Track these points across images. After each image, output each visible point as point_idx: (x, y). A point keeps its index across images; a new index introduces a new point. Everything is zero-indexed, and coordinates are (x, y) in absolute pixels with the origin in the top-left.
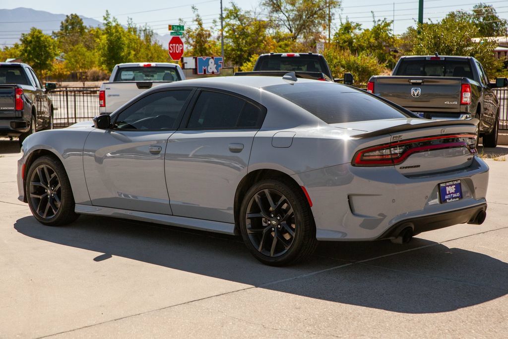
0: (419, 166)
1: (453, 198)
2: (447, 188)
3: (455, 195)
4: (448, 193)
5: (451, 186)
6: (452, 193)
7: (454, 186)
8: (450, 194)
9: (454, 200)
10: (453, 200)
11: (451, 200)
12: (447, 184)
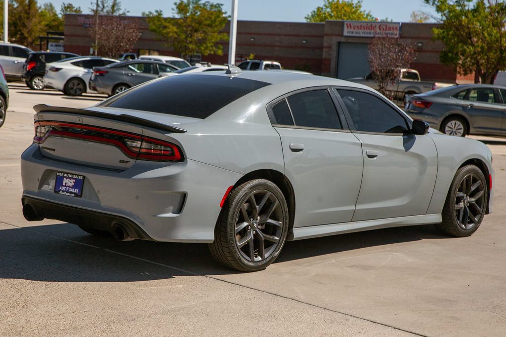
0: (54, 150)
1: (67, 192)
2: (65, 179)
3: (72, 190)
4: (64, 184)
5: (71, 179)
6: (69, 187)
7: (74, 181)
8: (65, 186)
9: (69, 194)
10: (67, 194)
11: (65, 193)
12: (65, 175)
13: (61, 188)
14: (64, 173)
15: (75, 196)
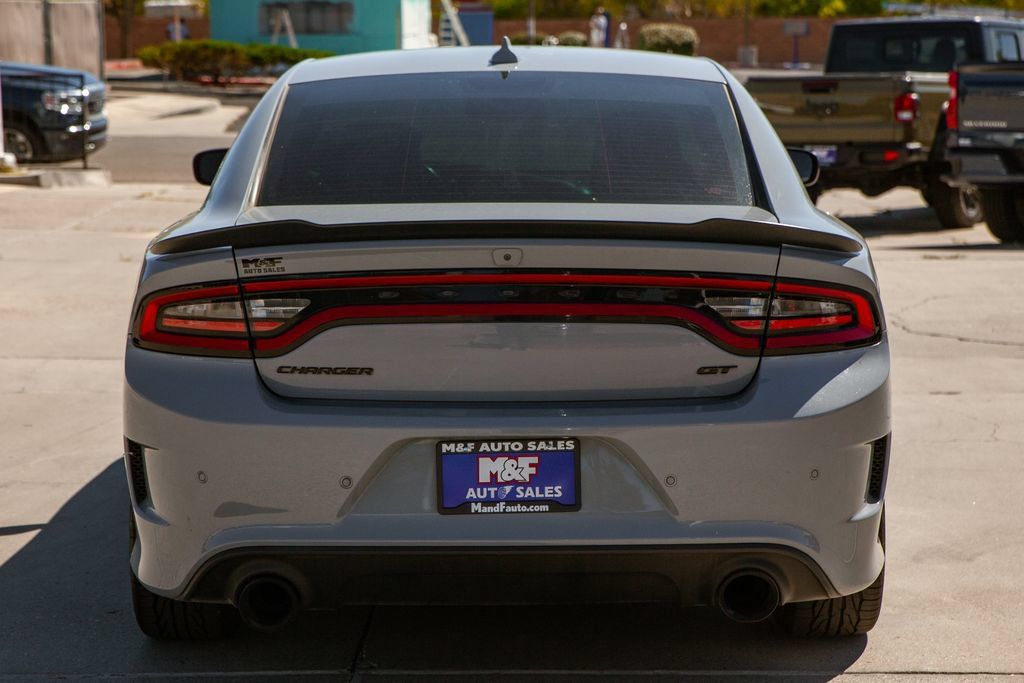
0: (370, 371)
2: (485, 460)
3: (530, 493)
4: (483, 479)
5: (513, 455)
6: (515, 483)
8: (493, 484)
9: (518, 508)
10: (512, 508)
11: (500, 507)
12: (484, 447)
13: (471, 494)
14: (478, 442)
15: (551, 510)
